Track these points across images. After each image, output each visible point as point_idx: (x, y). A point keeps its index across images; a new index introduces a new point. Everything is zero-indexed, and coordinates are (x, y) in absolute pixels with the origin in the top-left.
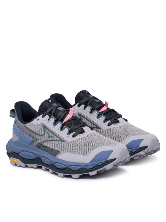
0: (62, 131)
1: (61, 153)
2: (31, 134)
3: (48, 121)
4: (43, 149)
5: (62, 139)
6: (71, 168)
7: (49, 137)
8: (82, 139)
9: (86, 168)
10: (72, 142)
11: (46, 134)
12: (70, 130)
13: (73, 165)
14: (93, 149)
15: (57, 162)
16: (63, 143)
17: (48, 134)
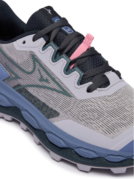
0: (67, 74)
1: (60, 116)
2: (8, 64)
3: (43, 50)
4: (27, 96)
5: (65, 91)
6: (78, 153)
7: (42, 79)
8: (104, 98)
9: (108, 160)
10: (86, 100)
11: (36, 72)
12: (83, 76)
13: (83, 148)
14: (125, 125)
15: (51, 133)
16: (68, 99)
17: (40, 73)
